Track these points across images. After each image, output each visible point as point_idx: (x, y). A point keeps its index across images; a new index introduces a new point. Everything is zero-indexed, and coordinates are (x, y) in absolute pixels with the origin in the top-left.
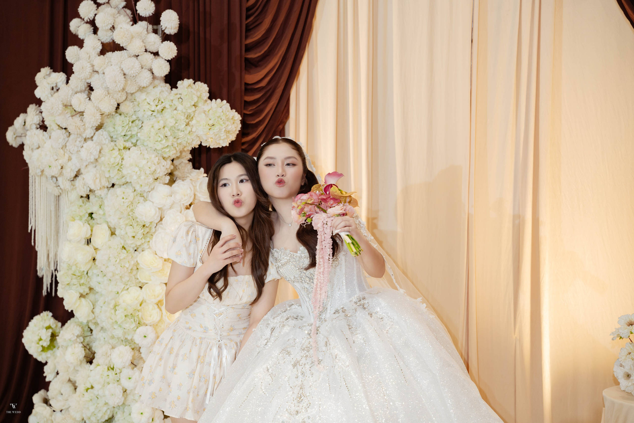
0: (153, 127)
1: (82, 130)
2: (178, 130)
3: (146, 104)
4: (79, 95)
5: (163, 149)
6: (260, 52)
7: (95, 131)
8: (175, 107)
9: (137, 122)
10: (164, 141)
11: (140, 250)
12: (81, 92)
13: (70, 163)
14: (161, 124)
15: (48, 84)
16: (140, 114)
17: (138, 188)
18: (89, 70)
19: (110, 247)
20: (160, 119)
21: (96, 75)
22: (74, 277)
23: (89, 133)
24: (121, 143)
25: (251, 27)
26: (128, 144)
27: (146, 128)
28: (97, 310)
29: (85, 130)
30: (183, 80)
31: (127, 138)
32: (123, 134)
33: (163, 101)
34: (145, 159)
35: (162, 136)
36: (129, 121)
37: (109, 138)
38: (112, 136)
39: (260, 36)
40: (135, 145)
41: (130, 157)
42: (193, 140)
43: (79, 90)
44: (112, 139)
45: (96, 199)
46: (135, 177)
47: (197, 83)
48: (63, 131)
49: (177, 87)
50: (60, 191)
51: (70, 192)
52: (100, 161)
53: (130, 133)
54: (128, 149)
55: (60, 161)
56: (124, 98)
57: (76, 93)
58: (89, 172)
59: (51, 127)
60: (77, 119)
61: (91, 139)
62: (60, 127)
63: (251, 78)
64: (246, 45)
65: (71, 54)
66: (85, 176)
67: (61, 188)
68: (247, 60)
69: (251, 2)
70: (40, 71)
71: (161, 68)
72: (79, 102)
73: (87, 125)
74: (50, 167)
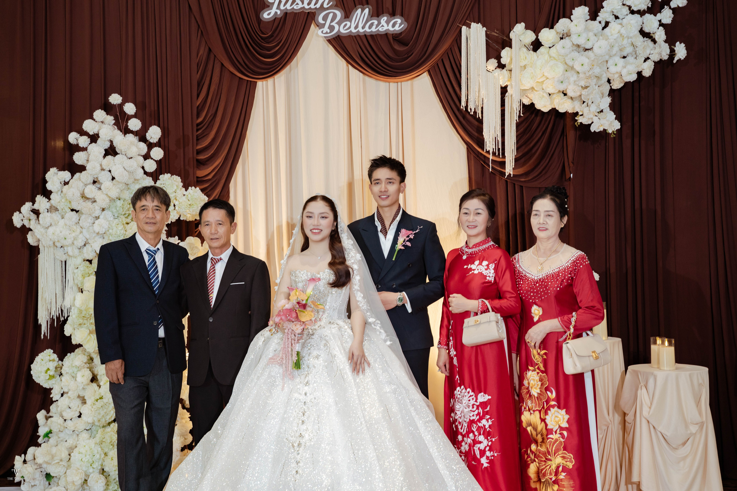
1: (93, 211)
4: (88, 187)
6: (208, 155)
7: (101, 211)
12: (88, 184)
13: (81, 236)
15: (58, 179)
18: (99, 168)
21: (103, 172)
22: (85, 318)
23: (98, 213)
25: (199, 138)
29: (95, 210)
32: (124, 213)
37: (113, 216)
38: (114, 214)
42: (174, 216)
44: (115, 217)
47: (173, 176)
48: (74, 212)
49: (159, 180)
50: (67, 257)
51: (76, 257)
52: (108, 233)
53: (128, 212)
54: (128, 224)
55: (73, 234)
56: (124, 188)
57: (86, 185)
58: (96, 241)
59: (63, 210)
60: (89, 204)
61: (97, 218)
62: (72, 210)
63: (201, 173)
64: (197, 150)
65: (78, 158)
66: (92, 245)
67: (69, 255)
68: (198, 161)
69: (200, 120)
70: (49, 170)
71: (151, 166)
72: (91, 191)
73: (97, 207)
74: (65, 238)
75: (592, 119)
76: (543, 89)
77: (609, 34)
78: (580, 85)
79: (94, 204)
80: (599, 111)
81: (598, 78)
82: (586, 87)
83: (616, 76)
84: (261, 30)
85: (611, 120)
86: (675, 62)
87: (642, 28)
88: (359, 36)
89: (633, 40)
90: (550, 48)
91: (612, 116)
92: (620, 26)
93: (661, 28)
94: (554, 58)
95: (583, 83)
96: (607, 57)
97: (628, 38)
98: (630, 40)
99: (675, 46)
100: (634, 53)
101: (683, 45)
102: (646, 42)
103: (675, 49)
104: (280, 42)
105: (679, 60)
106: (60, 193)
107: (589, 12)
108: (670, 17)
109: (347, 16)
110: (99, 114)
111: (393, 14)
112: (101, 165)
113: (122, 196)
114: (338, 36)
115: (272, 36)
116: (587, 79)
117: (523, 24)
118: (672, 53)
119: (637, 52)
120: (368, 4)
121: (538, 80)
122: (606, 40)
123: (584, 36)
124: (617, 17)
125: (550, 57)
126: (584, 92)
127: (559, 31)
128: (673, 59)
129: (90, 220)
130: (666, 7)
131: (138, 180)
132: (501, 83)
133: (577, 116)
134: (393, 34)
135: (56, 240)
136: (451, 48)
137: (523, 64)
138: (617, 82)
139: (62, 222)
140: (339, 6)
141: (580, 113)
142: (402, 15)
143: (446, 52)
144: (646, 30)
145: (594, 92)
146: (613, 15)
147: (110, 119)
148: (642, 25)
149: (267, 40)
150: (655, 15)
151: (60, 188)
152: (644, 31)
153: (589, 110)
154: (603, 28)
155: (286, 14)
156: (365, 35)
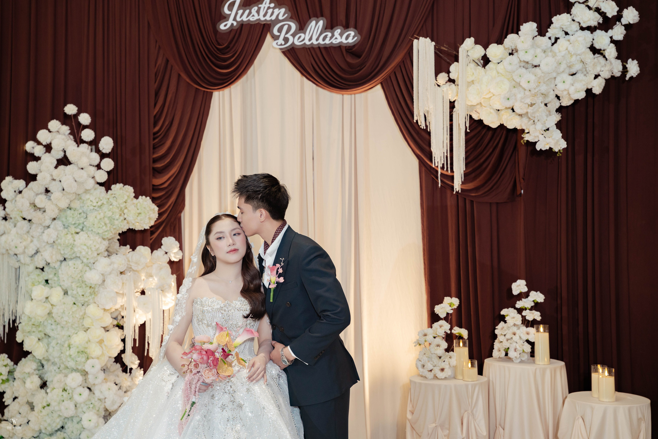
0: (96, 217)
1: (43, 220)
2: (114, 219)
3: (90, 201)
4: (40, 196)
5: (103, 233)
6: (164, 163)
7: (52, 221)
8: (111, 203)
9: (83, 214)
10: (104, 227)
11: (86, 305)
12: (41, 194)
13: (32, 244)
14: (102, 215)
15: (12, 188)
16: (85, 209)
17: (85, 260)
18: (49, 178)
19: (64, 303)
20: (100, 212)
21: (54, 182)
22: (34, 326)
23: (48, 222)
24: (73, 230)
25: (156, 146)
26: (78, 230)
27: (91, 218)
28: (51, 350)
29: (45, 220)
30: (116, 184)
31: (76, 225)
32: (73, 223)
33: (102, 199)
34: (91, 240)
35: (103, 224)
36: (78, 214)
37: (63, 226)
38: (64, 224)
39: (163, 152)
40: (82, 230)
41: (80, 239)
42: (124, 226)
43: (39, 192)
44: (65, 227)
45: (51, 269)
46: (84, 253)
47: (125, 186)
48: (26, 221)
49: (111, 189)
50: (20, 265)
51: (28, 265)
52: (57, 242)
53: (78, 222)
54: (77, 233)
55: (24, 243)
56: (74, 198)
57: (37, 194)
58: (46, 250)
59: (16, 219)
60: (39, 213)
61: (48, 227)
62: (24, 219)
63: (157, 181)
64: (153, 158)
65: (32, 167)
66: (43, 254)
67: (21, 263)
68: (154, 169)
69: (157, 129)
70: (5, 179)
71: (102, 177)
72: (41, 201)
73: (47, 217)
74: (16, 247)
75: (538, 136)
76: (490, 105)
77: (557, 51)
78: (525, 102)
79: (44, 214)
80: (545, 129)
81: (544, 95)
82: (532, 105)
83: (565, 93)
84: (217, 41)
85: (557, 139)
86: (627, 78)
87: (592, 44)
88: (313, 48)
89: (582, 57)
90: (498, 63)
91: (558, 134)
92: (568, 43)
93: (612, 45)
94: (501, 74)
95: (529, 101)
96: (554, 75)
97: (576, 56)
98: (578, 57)
99: (627, 63)
100: (584, 70)
101: (635, 62)
102: (596, 59)
103: (627, 66)
104: (236, 53)
105: (631, 78)
106: (14, 201)
107: (537, 27)
108: (622, 34)
109: (302, 28)
110: (54, 124)
111: (346, 27)
112: (52, 175)
113: (73, 205)
114: (293, 48)
115: (228, 47)
116: (533, 96)
117: (472, 39)
118: (625, 70)
119: (587, 69)
120: (322, 15)
121: (484, 97)
122: (553, 57)
123: (531, 52)
124: (567, 34)
125: (498, 73)
126: (530, 110)
127: (506, 47)
128: (625, 76)
129: (40, 230)
130: (618, 23)
131: (89, 190)
132: (450, 98)
133: (524, 134)
134: (346, 47)
135: (8, 249)
136: (403, 61)
137: (470, 79)
138: (566, 99)
139: (14, 231)
140: (294, 17)
141: (526, 131)
142: (356, 27)
143: (399, 65)
144: (597, 46)
145: (540, 110)
146: (563, 31)
147: (66, 129)
148: (592, 42)
149: (222, 51)
150: (606, 31)
151: (14, 197)
152: (595, 48)
153: (535, 128)
154: (553, 44)
155: (242, 25)
156: (319, 47)
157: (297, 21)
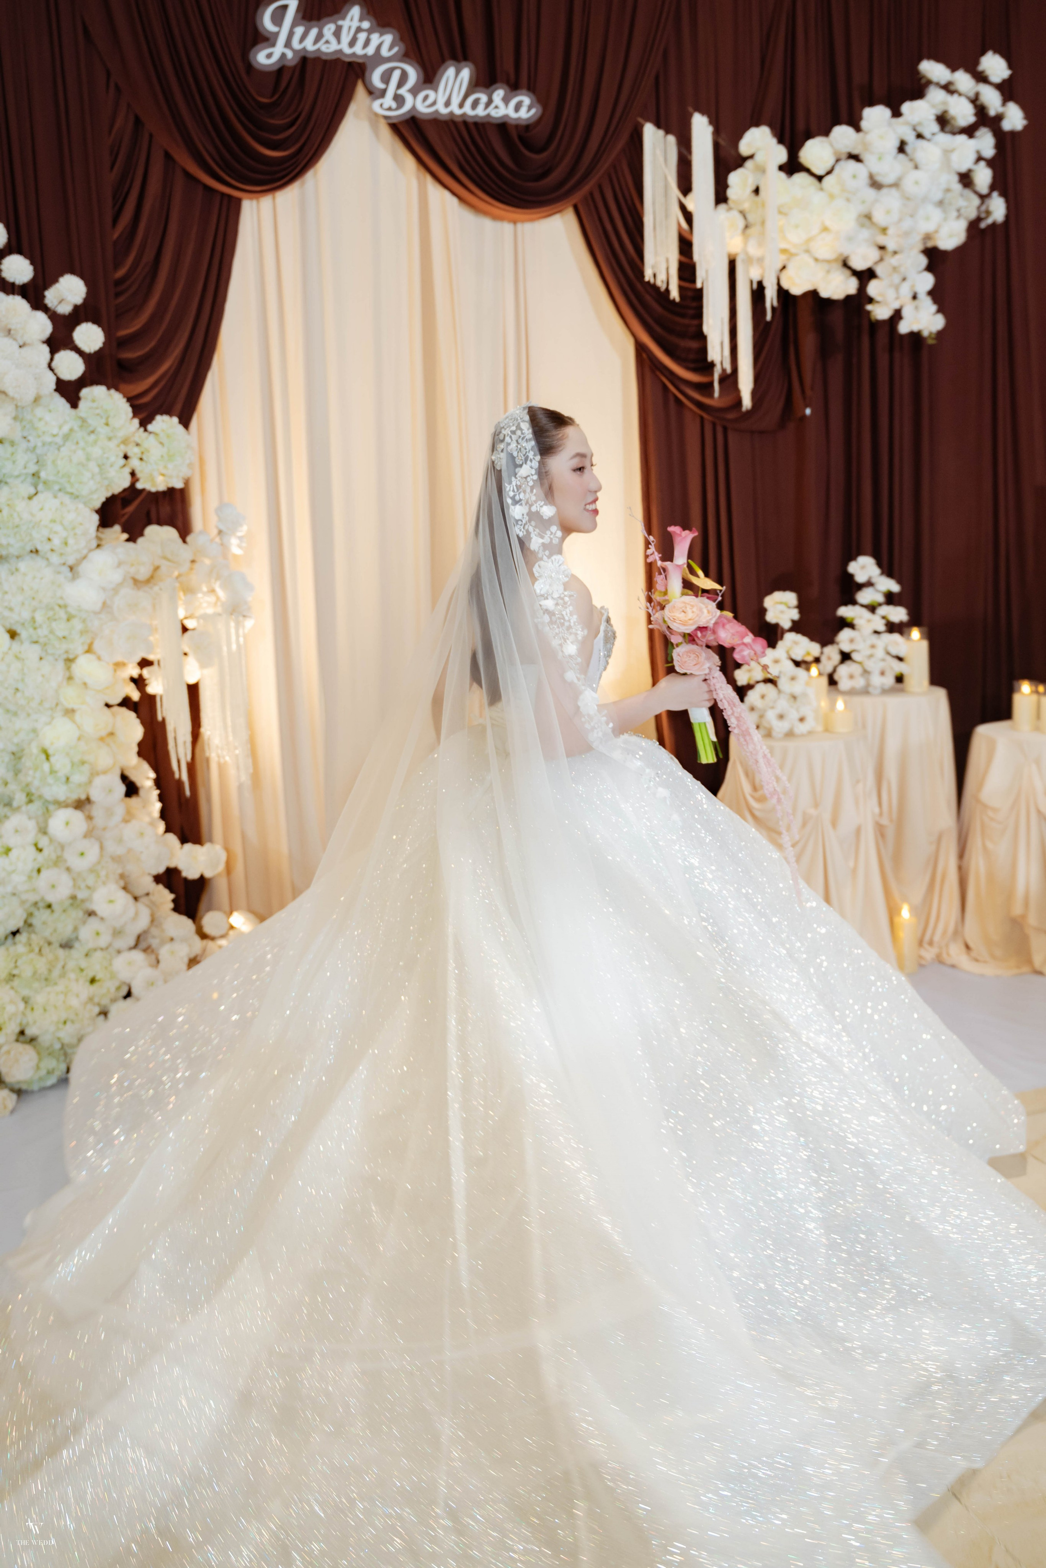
30: (93, 387)
39: (141, 325)
49: (81, 398)
68: (121, 363)
71: (73, 367)
76: (808, 251)
85: (930, 314)
86: (983, 225)
90: (820, 176)
91: (932, 306)
93: (982, 163)
94: (833, 195)
104: (297, 117)
105: (991, 225)
108: (991, 146)
109: (429, 78)
111: (514, 87)
114: (413, 118)
115: (279, 102)
117: (766, 130)
120: (468, 57)
121: (812, 234)
122: (925, 172)
127: (838, 142)
130: (982, 129)
131: (42, 398)
133: (869, 306)
140: (412, 55)
142: (531, 89)
149: (268, 110)
156: (465, 123)
157: (418, 63)
